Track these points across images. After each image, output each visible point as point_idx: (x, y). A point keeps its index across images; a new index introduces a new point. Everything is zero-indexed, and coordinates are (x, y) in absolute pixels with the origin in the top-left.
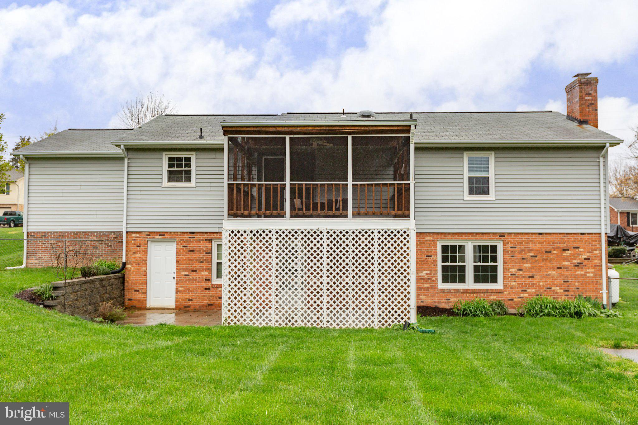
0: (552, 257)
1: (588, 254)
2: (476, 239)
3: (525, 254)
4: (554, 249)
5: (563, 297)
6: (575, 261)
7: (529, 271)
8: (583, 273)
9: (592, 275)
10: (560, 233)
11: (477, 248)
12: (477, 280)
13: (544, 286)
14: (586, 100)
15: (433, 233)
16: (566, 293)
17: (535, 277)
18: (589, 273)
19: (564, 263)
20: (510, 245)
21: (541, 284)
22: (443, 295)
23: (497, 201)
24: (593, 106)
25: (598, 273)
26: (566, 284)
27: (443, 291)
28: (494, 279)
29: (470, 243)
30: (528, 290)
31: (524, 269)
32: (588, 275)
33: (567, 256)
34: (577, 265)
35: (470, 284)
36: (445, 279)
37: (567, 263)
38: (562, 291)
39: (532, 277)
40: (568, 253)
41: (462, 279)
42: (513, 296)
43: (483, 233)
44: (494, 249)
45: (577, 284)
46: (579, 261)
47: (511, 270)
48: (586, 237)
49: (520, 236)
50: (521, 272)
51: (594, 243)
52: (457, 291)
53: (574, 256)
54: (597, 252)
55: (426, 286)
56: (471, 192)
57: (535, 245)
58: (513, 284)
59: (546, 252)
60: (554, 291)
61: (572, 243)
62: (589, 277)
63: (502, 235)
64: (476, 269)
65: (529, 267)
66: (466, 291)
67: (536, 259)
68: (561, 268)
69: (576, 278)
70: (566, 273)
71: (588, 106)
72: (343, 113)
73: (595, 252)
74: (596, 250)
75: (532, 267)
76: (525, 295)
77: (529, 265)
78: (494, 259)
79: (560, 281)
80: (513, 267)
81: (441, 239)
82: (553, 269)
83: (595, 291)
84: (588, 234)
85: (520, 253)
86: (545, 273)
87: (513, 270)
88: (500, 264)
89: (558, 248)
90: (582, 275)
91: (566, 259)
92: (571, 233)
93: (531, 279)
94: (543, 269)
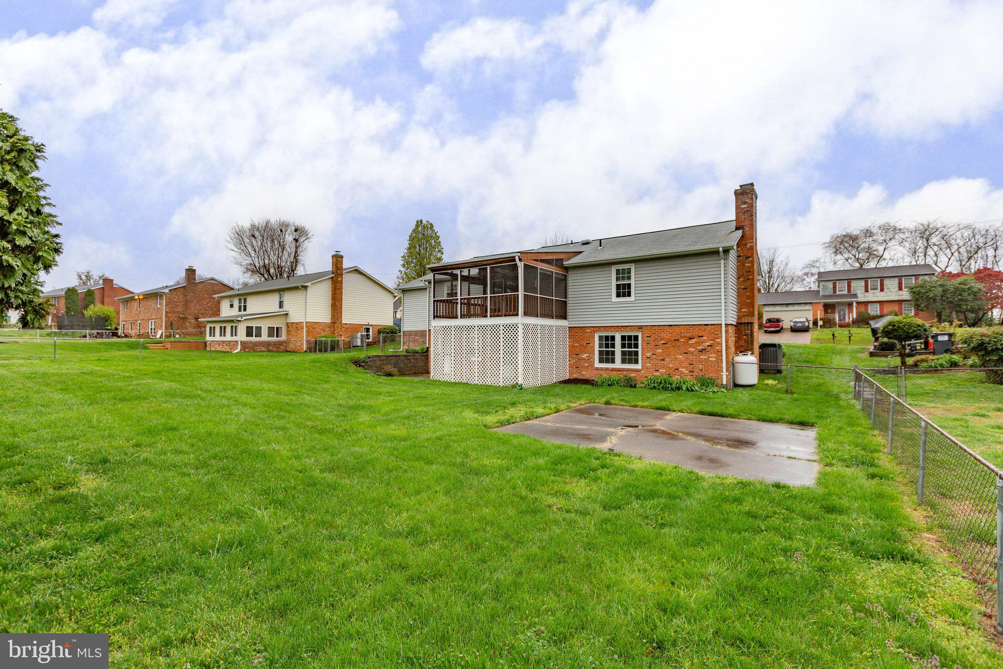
0: (679, 344)
1: (711, 342)
2: (621, 331)
3: (658, 342)
4: (682, 338)
5: (689, 377)
6: (699, 348)
7: (661, 356)
8: (706, 357)
9: (714, 359)
10: (686, 325)
11: (623, 338)
12: (623, 361)
13: (673, 367)
14: (742, 208)
15: (591, 327)
16: (692, 374)
17: (666, 360)
18: (712, 357)
19: (689, 349)
20: (646, 335)
21: (670, 365)
22: (597, 371)
23: (636, 302)
24: (749, 212)
25: (720, 357)
26: (691, 366)
27: (597, 369)
28: (636, 362)
29: (618, 333)
30: (660, 370)
31: (657, 353)
32: (711, 359)
33: (692, 344)
34: (701, 351)
35: (618, 364)
36: (601, 361)
37: (692, 349)
38: (688, 372)
39: (664, 360)
40: (693, 341)
41: (613, 361)
42: (648, 374)
43: (626, 326)
44: (636, 338)
45: (700, 366)
46: (703, 348)
47: (646, 354)
48: (709, 328)
49: (654, 328)
50: (654, 356)
51: (716, 333)
52: (607, 369)
53: (698, 343)
54: (719, 340)
55: (586, 365)
56: (618, 295)
57: (666, 335)
58: (648, 365)
59: (675, 340)
60: (681, 371)
61: (696, 332)
62: (711, 361)
63: (640, 328)
64: (623, 353)
65: (661, 352)
66: (613, 370)
67: (667, 345)
68: (687, 353)
69: (700, 361)
70: (691, 358)
71: (744, 213)
72: (572, 244)
73: (717, 340)
74: (718, 338)
75: (663, 352)
76: (657, 374)
77: (661, 351)
78: (636, 346)
79: (686, 364)
80: (648, 352)
81: (597, 331)
82: (681, 354)
83: (716, 373)
84: (711, 325)
85: (654, 341)
86: (674, 357)
87: (649, 355)
88: (640, 349)
89: (685, 337)
90: (705, 359)
91: (692, 346)
92: (696, 325)
93: (662, 362)
94: (672, 354)
